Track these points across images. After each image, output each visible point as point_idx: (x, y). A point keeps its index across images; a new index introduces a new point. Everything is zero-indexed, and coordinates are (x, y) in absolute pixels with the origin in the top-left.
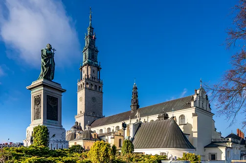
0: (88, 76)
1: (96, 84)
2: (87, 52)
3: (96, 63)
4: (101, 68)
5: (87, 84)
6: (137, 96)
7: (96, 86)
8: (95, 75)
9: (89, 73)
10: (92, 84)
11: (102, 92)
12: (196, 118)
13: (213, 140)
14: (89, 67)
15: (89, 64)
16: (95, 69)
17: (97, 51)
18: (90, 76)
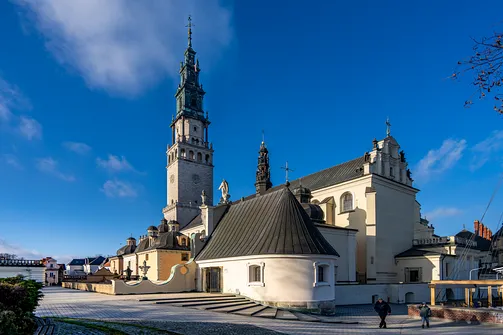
0: (184, 136)
1: (199, 150)
2: (183, 95)
3: (199, 114)
4: (209, 123)
5: (182, 151)
6: (267, 166)
7: (199, 154)
8: (198, 135)
9: (187, 132)
10: (191, 152)
11: (211, 165)
12: (372, 196)
13: (415, 243)
14: (186, 121)
15: (186, 116)
16: (198, 124)
17: (202, 93)
18: (187, 137)
